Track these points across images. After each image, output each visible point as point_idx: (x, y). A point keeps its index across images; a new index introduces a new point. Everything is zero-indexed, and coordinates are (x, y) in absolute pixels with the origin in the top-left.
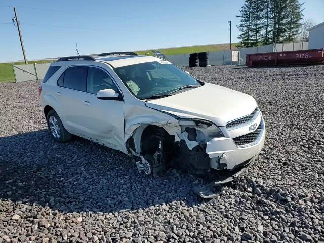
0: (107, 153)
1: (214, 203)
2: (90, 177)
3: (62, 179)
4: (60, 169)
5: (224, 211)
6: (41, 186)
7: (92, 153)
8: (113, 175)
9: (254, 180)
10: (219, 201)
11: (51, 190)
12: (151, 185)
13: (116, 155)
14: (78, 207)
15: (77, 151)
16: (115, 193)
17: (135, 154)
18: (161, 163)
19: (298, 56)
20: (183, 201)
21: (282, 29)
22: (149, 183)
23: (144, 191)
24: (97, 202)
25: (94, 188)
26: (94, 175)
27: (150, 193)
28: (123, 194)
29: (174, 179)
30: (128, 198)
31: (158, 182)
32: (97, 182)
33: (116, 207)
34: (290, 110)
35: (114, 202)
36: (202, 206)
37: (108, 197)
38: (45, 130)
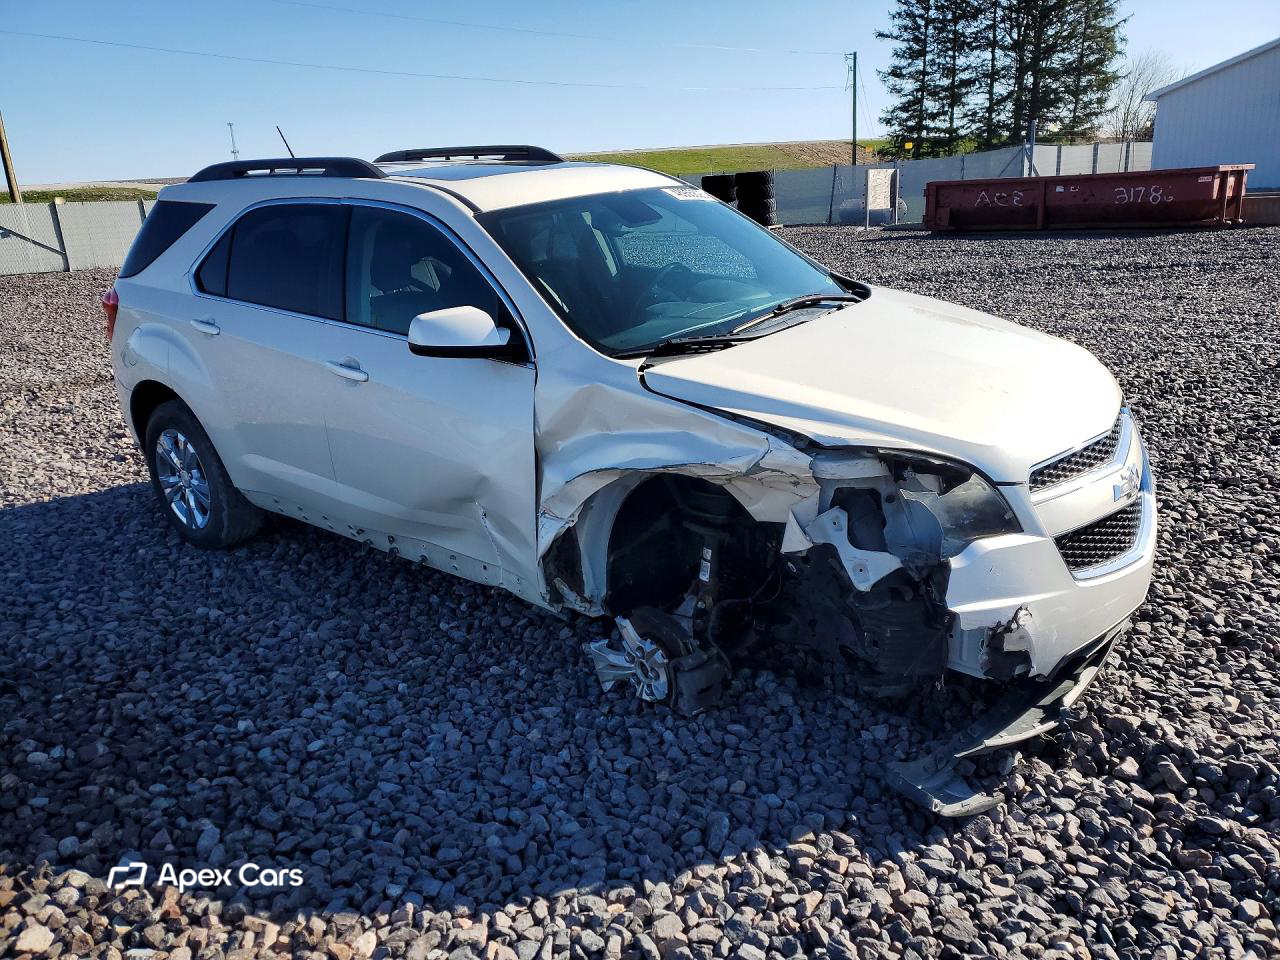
0: (434, 599)
1: (986, 838)
2: (376, 715)
3: (242, 725)
4: (226, 678)
5: (1046, 876)
6: (141, 766)
7: (366, 596)
8: (483, 702)
9: (1136, 722)
10: (1005, 828)
11: (200, 786)
12: (674, 752)
13: (477, 608)
14: (342, 874)
15: (294, 589)
16: (516, 798)
17: (579, 607)
18: (714, 651)
19: (1126, 195)
20: (843, 830)
21: (1048, 90)
22: (662, 742)
23: (648, 782)
24: (434, 849)
25: (405, 769)
26: (394, 703)
27: (679, 796)
28: (549, 799)
29: (769, 719)
30: (582, 816)
31: (702, 739)
32: (415, 741)
33: (531, 869)
34: (1162, 404)
35: (517, 841)
36: (940, 854)
37: (480, 818)
38: (131, 491)
